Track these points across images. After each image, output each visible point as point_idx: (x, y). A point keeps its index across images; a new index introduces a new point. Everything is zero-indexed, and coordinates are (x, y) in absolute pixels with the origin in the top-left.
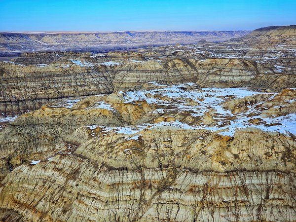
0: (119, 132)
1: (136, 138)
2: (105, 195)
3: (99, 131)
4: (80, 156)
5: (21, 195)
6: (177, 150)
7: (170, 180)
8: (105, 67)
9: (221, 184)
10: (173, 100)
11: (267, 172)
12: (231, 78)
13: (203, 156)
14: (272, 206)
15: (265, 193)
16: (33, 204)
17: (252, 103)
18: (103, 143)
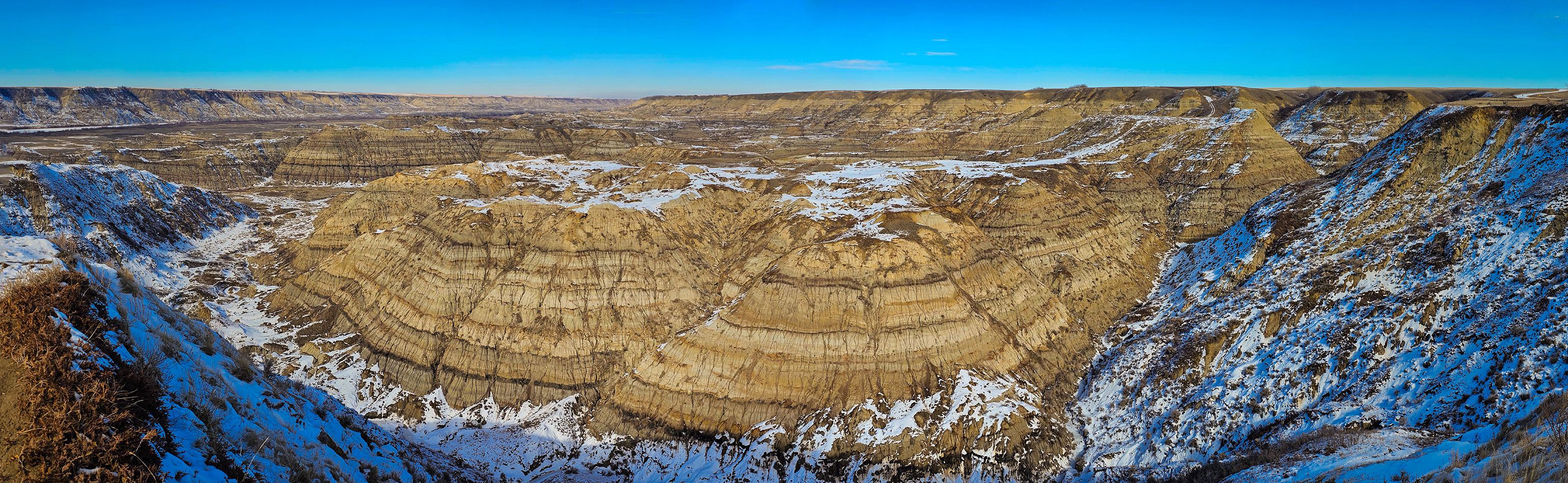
0: (468, 204)
1: (485, 211)
2: (446, 272)
3: (449, 203)
4: (425, 228)
5: (362, 264)
6: (528, 227)
7: (518, 259)
8: (473, 134)
9: (571, 265)
10: (536, 173)
11: (622, 251)
12: (607, 150)
13: (555, 234)
14: (624, 289)
15: (617, 275)
16: (373, 276)
17: (617, 177)
18: (450, 215)
